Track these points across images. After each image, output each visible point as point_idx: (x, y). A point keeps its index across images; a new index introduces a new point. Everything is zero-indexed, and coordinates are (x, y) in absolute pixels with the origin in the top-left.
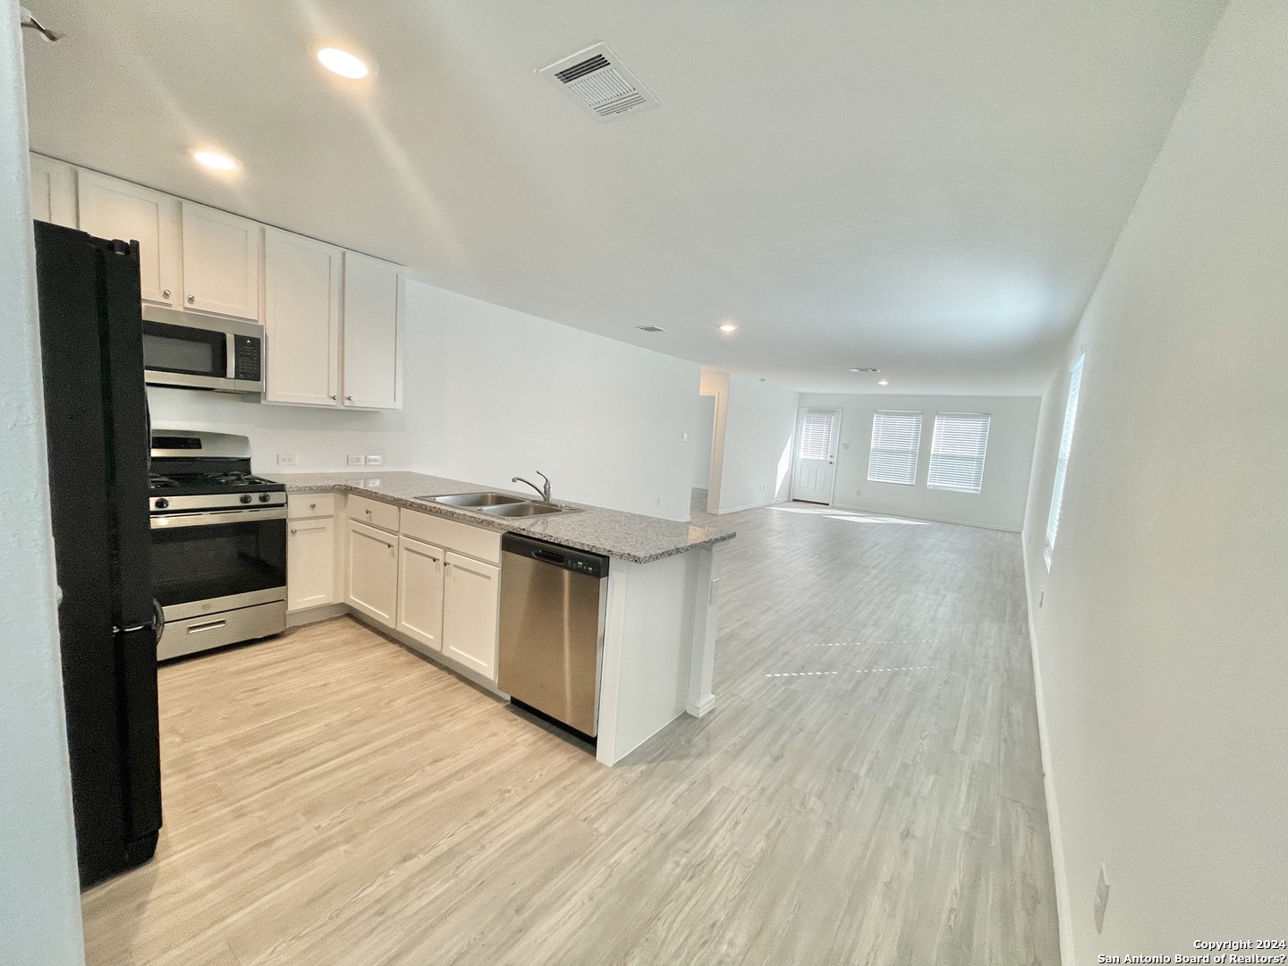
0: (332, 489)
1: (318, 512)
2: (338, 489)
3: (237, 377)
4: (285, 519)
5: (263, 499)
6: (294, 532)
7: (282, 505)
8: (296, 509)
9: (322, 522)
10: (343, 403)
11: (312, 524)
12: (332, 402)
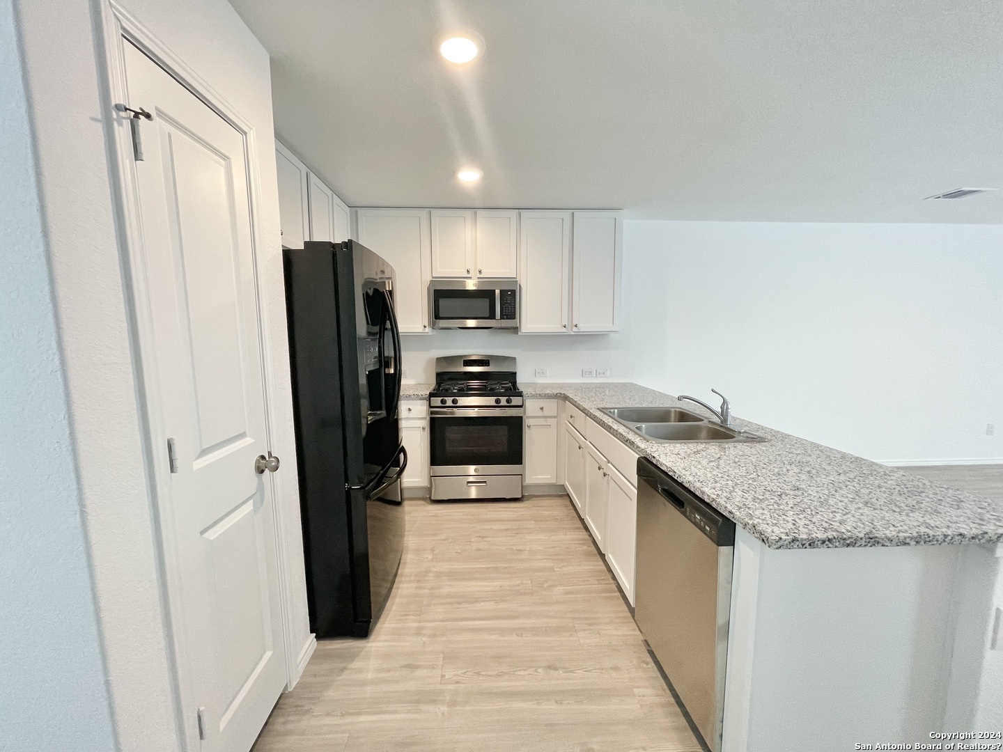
0: (556, 396)
1: (546, 413)
2: (560, 396)
3: (502, 318)
4: (521, 417)
5: (508, 401)
6: (529, 427)
7: (521, 406)
8: (531, 409)
9: (549, 421)
10: (572, 330)
11: (541, 421)
12: (564, 330)
